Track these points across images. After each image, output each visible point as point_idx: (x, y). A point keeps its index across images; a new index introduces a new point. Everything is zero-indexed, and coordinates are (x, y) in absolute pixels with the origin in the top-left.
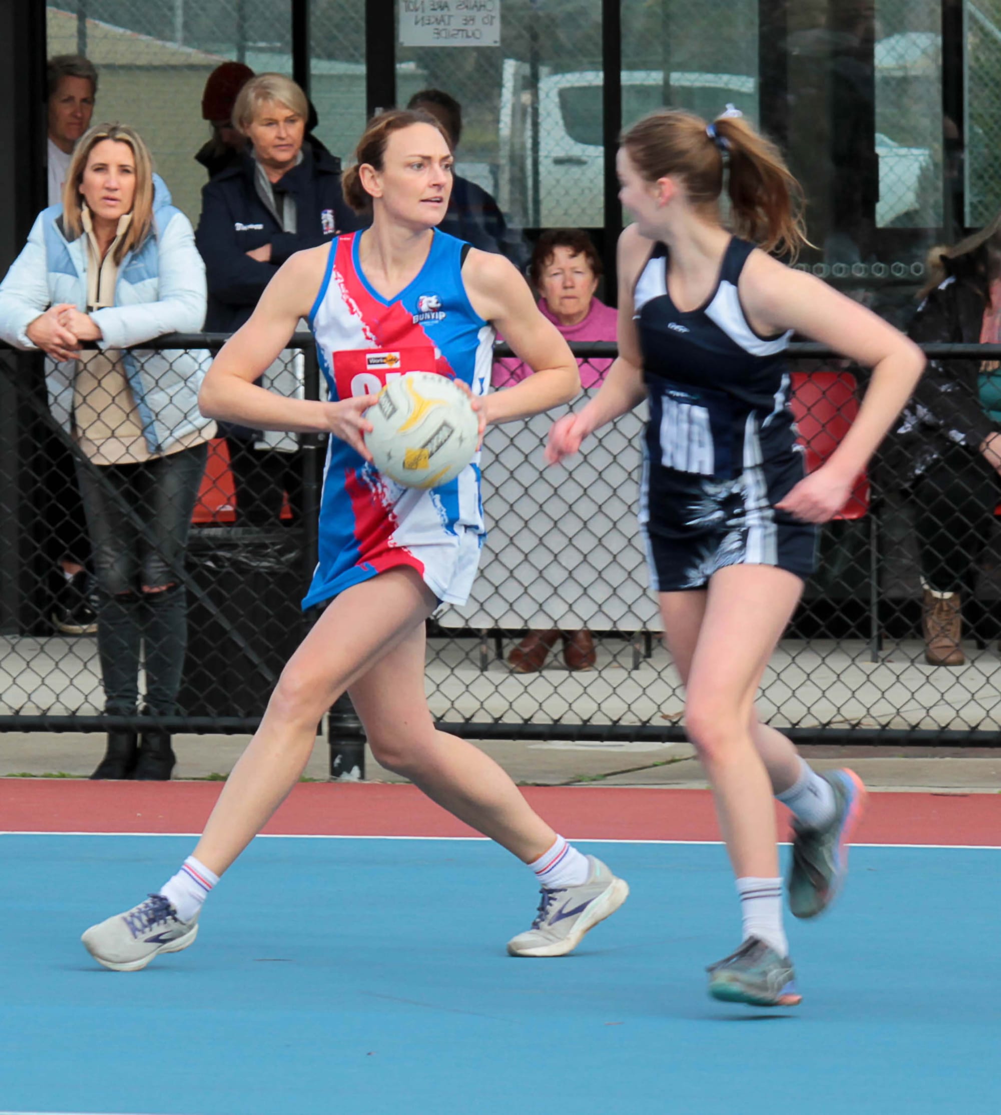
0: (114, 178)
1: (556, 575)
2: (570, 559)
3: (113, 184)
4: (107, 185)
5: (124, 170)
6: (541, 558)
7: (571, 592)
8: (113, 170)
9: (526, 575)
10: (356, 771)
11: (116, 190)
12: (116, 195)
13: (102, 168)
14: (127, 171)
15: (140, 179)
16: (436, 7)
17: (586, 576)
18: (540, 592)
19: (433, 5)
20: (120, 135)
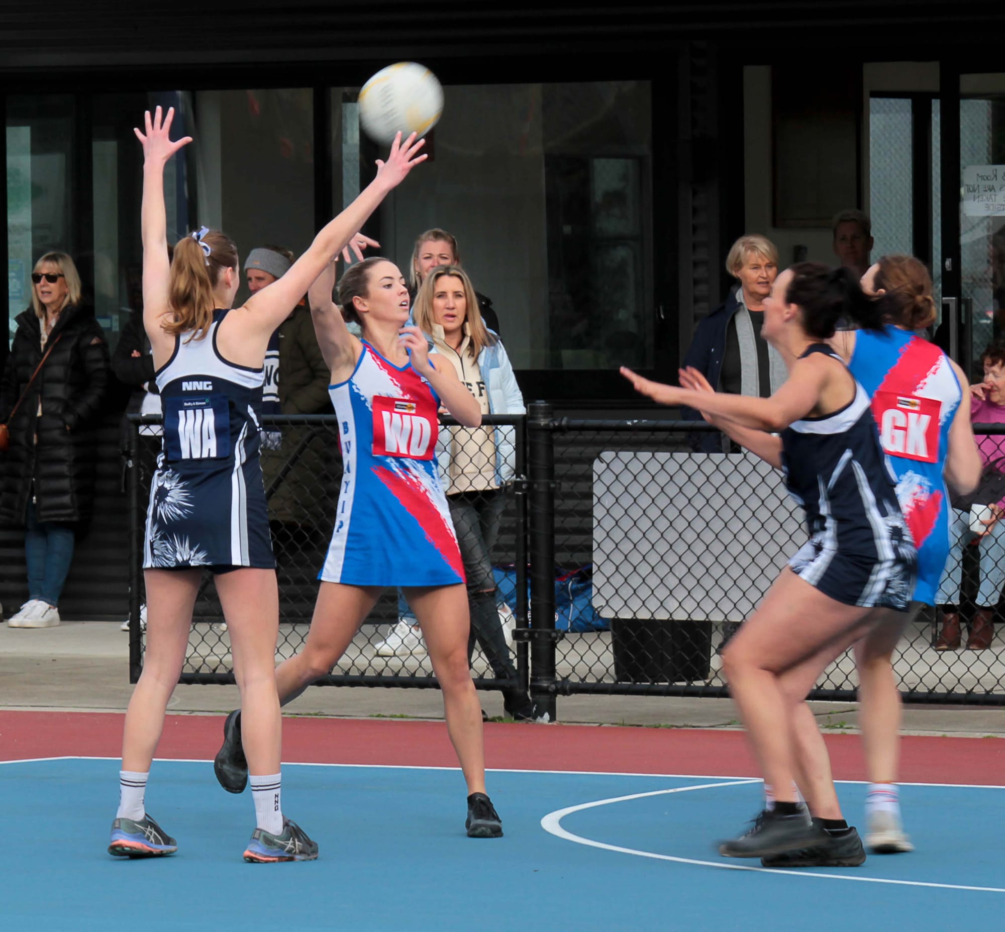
0: (451, 301)
1: (672, 582)
2: (681, 570)
3: (451, 305)
4: (447, 306)
5: (457, 295)
6: (662, 570)
7: (681, 594)
8: (450, 295)
9: (653, 581)
10: (547, 716)
11: (453, 308)
12: (454, 312)
13: (442, 295)
14: (460, 296)
15: (469, 301)
16: (987, 189)
17: (690, 582)
18: (662, 593)
19: (985, 188)
20: (452, 272)
